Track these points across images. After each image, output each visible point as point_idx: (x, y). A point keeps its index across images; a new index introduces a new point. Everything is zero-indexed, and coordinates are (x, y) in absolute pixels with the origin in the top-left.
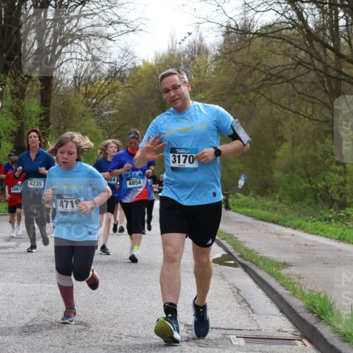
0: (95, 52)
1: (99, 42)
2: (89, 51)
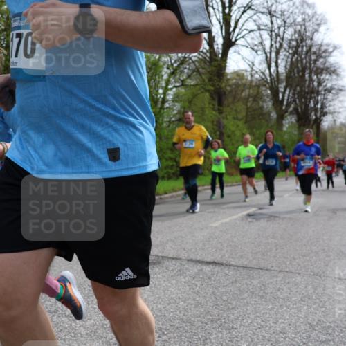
0: (335, 118)
2: (333, 117)
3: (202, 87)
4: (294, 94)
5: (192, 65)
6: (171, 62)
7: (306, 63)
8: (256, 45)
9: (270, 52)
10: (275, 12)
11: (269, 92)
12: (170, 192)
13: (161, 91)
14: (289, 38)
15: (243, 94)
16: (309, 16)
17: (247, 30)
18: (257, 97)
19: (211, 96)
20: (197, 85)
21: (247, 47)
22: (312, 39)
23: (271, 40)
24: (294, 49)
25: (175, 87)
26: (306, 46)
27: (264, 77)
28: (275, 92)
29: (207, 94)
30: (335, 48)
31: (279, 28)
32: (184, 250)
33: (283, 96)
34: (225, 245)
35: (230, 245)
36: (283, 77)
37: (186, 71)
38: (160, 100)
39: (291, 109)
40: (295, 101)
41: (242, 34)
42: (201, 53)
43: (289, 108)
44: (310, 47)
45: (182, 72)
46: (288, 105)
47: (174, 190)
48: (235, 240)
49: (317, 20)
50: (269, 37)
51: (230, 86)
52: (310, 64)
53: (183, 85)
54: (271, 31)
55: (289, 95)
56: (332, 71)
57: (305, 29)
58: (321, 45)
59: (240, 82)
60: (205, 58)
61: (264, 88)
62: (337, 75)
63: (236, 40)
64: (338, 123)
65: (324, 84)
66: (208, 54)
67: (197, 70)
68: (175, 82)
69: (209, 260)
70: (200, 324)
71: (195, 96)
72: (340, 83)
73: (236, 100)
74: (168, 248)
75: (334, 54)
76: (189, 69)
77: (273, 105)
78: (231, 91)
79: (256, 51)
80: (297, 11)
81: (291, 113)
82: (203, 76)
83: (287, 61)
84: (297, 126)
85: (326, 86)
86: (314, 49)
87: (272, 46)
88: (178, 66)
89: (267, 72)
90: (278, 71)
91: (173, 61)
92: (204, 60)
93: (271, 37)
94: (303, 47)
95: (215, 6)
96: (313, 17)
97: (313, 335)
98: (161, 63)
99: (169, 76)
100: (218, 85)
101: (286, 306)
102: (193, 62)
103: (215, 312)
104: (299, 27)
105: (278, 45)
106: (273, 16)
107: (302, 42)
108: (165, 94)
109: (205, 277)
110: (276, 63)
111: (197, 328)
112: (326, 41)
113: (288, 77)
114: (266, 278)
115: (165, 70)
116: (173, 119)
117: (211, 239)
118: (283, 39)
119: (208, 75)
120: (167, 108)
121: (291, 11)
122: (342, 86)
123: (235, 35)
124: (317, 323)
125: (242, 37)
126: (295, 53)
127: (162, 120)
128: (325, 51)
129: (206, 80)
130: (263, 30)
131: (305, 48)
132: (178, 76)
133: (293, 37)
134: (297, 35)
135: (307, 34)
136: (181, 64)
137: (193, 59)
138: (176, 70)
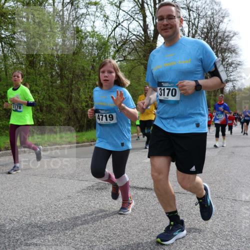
1: (235, 82)
2: (233, 84)
3: (139, 62)
5: (132, 45)
6: (116, 42)
10: (192, 7)
14: (202, 26)
16: (216, 11)
20: (135, 60)
22: (218, 28)
23: (189, 28)
24: (205, 34)
25: (119, 61)
26: (214, 32)
29: (142, 67)
30: (235, 34)
37: (127, 49)
42: (138, 37)
44: (217, 33)
45: (124, 50)
49: (222, 14)
50: (187, 26)
52: (217, 46)
53: (124, 60)
54: (189, 21)
56: (233, 51)
57: (213, 20)
58: (225, 32)
60: (141, 40)
62: (236, 53)
64: (237, 88)
65: (227, 60)
66: (143, 38)
67: (135, 49)
68: (119, 57)
69: (142, 186)
70: (135, 233)
71: (133, 68)
72: (238, 59)
75: (234, 38)
76: (129, 48)
80: (207, 7)
82: (139, 54)
85: (228, 61)
86: (219, 35)
87: (189, 32)
88: (122, 45)
91: (118, 43)
92: (140, 42)
93: (189, 25)
94: (212, 32)
95: (149, 3)
96: (219, 11)
97: (216, 240)
98: (109, 44)
99: (115, 54)
101: (197, 220)
102: (132, 43)
103: (145, 224)
104: (209, 19)
105: (194, 31)
106: (191, 10)
107: (211, 30)
109: (139, 199)
111: (133, 236)
112: (228, 29)
114: (183, 200)
115: (112, 48)
117: (144, 171)
118: (197, 27)
119: (143, 53)
121: (203, 7)
122: (240, 62)
124: (219, 232)
126: (206, 37)
128: (227, 36)
129: (142, 57)
131: (213, 34)
132: (121, 53)
133: (205, 26)
134: (207, 25)
135: (215, 24)
136: (124, 44)
137: (132, 40)
138: (120, 48)
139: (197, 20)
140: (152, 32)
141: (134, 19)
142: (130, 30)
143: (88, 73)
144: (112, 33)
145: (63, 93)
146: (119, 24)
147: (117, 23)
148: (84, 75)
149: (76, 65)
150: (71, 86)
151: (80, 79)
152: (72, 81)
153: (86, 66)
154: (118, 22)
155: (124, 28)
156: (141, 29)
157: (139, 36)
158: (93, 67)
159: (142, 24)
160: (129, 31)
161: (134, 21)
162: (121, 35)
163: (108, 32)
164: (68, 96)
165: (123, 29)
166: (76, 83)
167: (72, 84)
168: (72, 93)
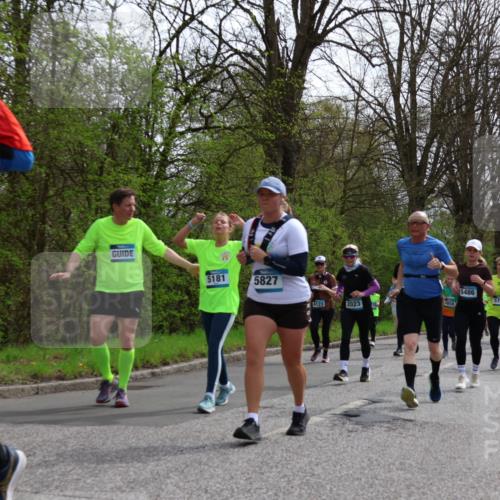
3: (251, 134)
4: (448, 153)
5: (229, 83)
6: (183, 74)
7: (476, 86)
8: (368, 44)
9: (400, 61)
11: (394, 147)
12: (176, 362)
13: (159, 139)
14: (442, 29)
15: (338, 150)
17: (349, 10)
18: (368, 158)
19: (269, 153)
20: (238, 127)
21: (350, 48)
22: (491, 33)
23: (402, 34)
24: (451, 54)
25: (190, 130)
26: (478, 48)
27: (383, 114)
28: (407, 147)
29: (261, 149)
31: (420, 7)
32: (206, 492)
33: (425, 157)
34: (297, 482)
35: (307, 483)
36: (425, 115)
37: (214, 94)
38: (158, 158)
39: (441, 185)
40: (449, 168)
41: (340, 19)
42: (250, 59)
43: (437, 182)
44: (488, 49)
45: (206, 98)
46: (435, 177)
47: (183, 357)
48: (318, 470)
50: (396, 27)
51: (310, 132)
52: (486, 88)
53: (207, 127)
54: (403, 14)
55: (437, 155)
57: (478, 10)
59: (331, 125)
60: (256, 69)
61: (383, 139)
63: (326, 32)
66: (264, 61)
67: (238, 96)
68: (191, 119)
71: (233, 151)
73: (323, 163)
74: (171, 488)
76: (222, 92)
77: (402, 175)
78: (312, 143)
79: (369, 58)
81: (441, 193)
82: (252, 110)
83: (434, 79)
84: (453, 222)
86: (494, 55)
87: (402, 45)
88: (198, 84)
89: (392, 103)
90: (414, 102)
91: (187, 73)
92: (254, 73)
93: (402, 26)
94: (471, 47)
99: (179, 107)
100: (285, 129)
102: (231, 76)
105: (416, 44)
107: (469, 40)
108: (167, 144)
110: (412, 83)
113: (437, 116)
115: (170, 91)
116: (185, 201)
117: (265, 468)
118: (427, 32)
119: (262, 107)
120: (172, 176)
123: (324, 21)
125: (340, 25)
126: (454, 62)
127: (160, 202)
129: (259, 118)
130: (385, 10)
131: (475, 52)
132: (197, 107)
133: (451, 29)
134: (458, 24)
135: (482, 21)
136: (205, 80)
137: (232, 69)
138: (195, 92)
139: (426, 10)
140: (291, 44)
141: (237, 3)
142: (227, 37)
143: (96, 165)
144: (169, 45)
145: (16, 225)
146: (193, 18)
147: (185, 13)
148: (82, 171)
149: (58, 139)
150: (43, 203)
151: (69, 182)
152: (46, 188)
153: (90, 143)
154: (189, 11)
155: (207, 32)
156: (257, 34)
157: (250, 55)
158: (111, 146)
159: (260, 20)
160: (222, 41)
161: (238, 11)
162: (199, 50)
163: (157, 40)
164: (32, 234)
165: (203, 34)
166: (58, 194)
167: (45, 198)
168: (44, 223)
